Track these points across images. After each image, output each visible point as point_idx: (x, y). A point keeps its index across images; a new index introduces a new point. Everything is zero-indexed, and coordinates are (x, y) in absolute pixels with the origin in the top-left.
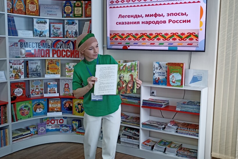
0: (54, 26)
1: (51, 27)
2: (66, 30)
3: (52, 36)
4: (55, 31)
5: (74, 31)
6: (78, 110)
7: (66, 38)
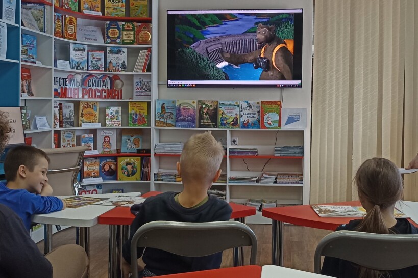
0: (93, 55)
1: (90, 56)
2: (108, 60)
3: (90, 69)
4: (94, 62)
6: (126, 173)
7: (109, 71)
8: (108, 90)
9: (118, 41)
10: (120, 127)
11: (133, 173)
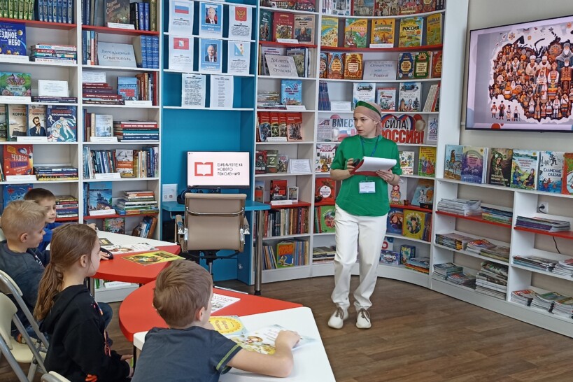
0: (382, 93)
1: (379, 95)
2: (400, 99)
4: (384, 100)
5: (414, 99)
6: (410, 228)
7: (401, 111)
8: (408, 131)
9: (410, 75)
10: (412, 176)
11: (417, 231)
